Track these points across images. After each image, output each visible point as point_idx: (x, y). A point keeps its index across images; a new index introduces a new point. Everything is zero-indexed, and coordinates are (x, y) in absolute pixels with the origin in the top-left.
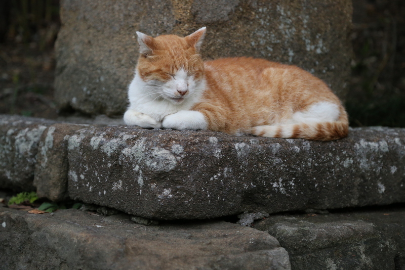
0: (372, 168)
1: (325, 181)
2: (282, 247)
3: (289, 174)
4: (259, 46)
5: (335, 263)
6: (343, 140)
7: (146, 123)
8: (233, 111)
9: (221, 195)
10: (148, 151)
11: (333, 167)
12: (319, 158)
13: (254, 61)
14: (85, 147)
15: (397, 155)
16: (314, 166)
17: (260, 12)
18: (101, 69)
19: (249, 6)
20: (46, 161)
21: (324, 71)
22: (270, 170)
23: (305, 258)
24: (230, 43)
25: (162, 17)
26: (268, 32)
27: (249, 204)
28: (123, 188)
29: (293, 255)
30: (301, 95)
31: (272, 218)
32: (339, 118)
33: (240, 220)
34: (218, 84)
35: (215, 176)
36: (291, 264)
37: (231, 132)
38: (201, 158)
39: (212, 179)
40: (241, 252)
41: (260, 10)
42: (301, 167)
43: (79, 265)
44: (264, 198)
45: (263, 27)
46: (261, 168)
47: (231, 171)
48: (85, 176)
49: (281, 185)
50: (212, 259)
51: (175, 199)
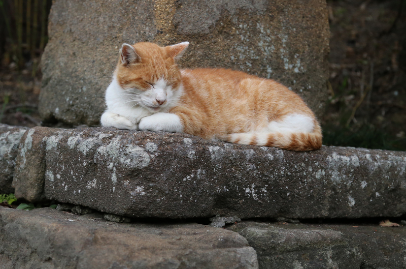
0: (343, 181)
1: (297, 191)
2: (250, 246)
3: (261, 181)
4: (238, 60)
5: (302, 265)
6: (316, 151)
7: (122, 124)
8: (210, 116)
9: (193, 196)
10: (122, 148)
11: (306, 177)
12: (292, 167)
13: (232, 73)
14: (62, 146)
15: (368, 170)
16: (287, 175)
17: (240, 28)
18: (84, 79)
19: (229, 21)
20: (25, 162)
21: (301, 90)
22: (243, 175)
23: (273, 259)
24: (210, 56)
25: (144, 27)
26: (247, 47)
27: (221, 208)
28: (97, 186)
29: (261, 255)
30: (277, 105)
31: (244, 223)
32: (314, 131)
33: (212, 223)
34: (195, 90)
35: (188, 177)
36: (259, 263)
37: (207, 138)
38: (175, 158)
39: (185, 179)
40: (210, 248)
41: (241, 26)
42: (273, 175)
43: (48, 253)
44: (236, 203)
45: (243, 43)
46: (235, 173)
47: (204, 173)
48: (62, 175)
49: (253, 191)
50: (180, 252)
51: (148, 197)
